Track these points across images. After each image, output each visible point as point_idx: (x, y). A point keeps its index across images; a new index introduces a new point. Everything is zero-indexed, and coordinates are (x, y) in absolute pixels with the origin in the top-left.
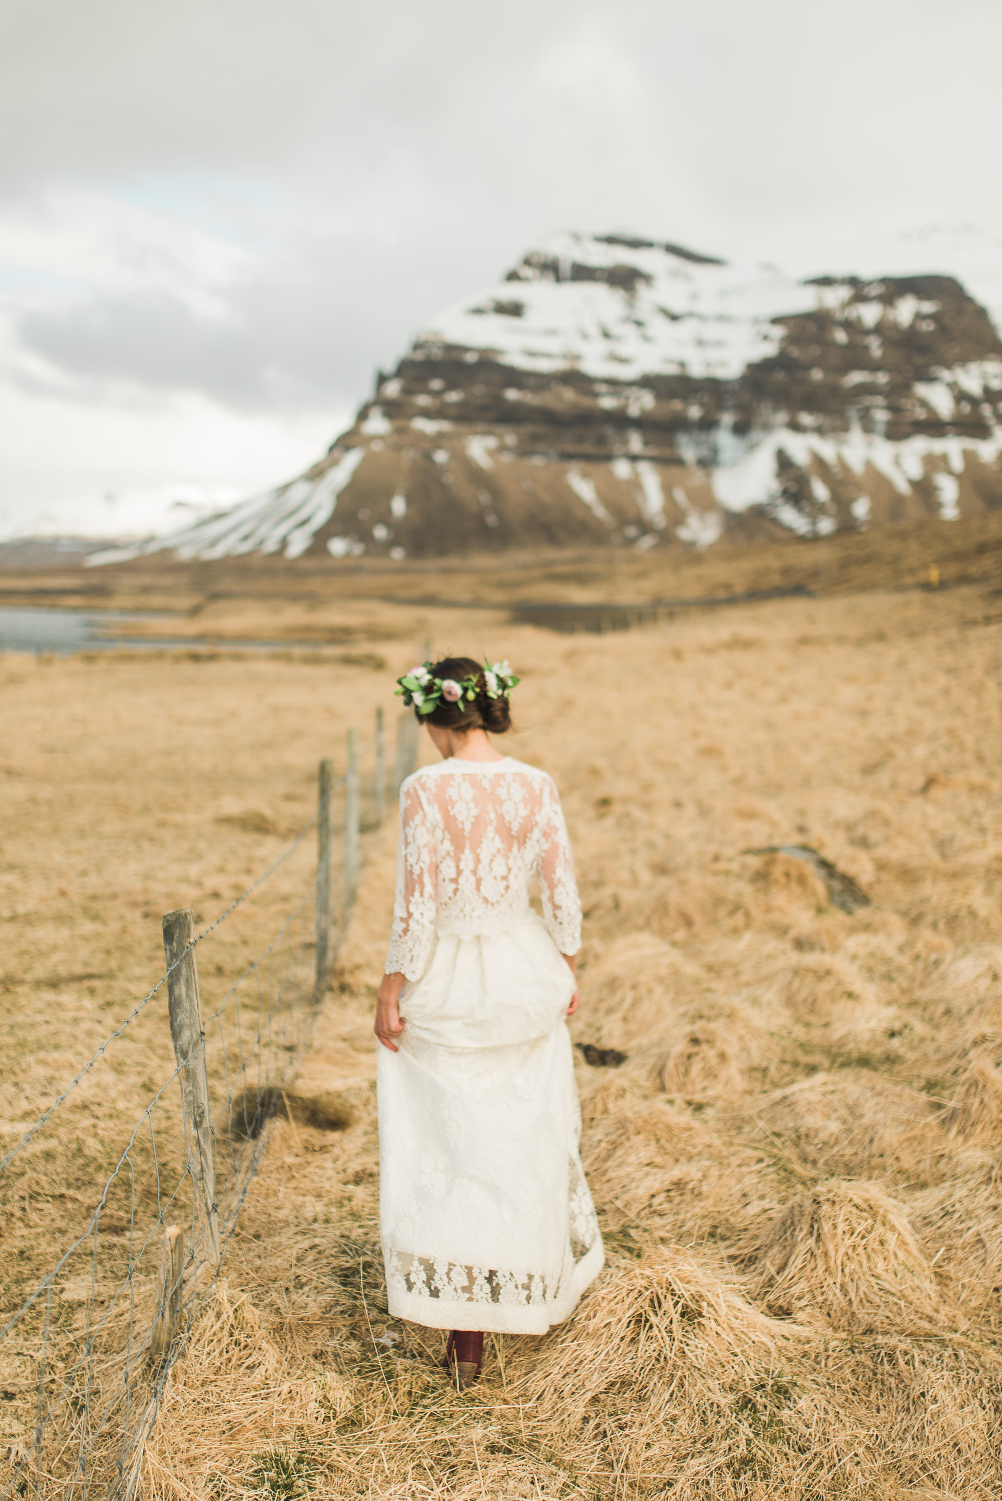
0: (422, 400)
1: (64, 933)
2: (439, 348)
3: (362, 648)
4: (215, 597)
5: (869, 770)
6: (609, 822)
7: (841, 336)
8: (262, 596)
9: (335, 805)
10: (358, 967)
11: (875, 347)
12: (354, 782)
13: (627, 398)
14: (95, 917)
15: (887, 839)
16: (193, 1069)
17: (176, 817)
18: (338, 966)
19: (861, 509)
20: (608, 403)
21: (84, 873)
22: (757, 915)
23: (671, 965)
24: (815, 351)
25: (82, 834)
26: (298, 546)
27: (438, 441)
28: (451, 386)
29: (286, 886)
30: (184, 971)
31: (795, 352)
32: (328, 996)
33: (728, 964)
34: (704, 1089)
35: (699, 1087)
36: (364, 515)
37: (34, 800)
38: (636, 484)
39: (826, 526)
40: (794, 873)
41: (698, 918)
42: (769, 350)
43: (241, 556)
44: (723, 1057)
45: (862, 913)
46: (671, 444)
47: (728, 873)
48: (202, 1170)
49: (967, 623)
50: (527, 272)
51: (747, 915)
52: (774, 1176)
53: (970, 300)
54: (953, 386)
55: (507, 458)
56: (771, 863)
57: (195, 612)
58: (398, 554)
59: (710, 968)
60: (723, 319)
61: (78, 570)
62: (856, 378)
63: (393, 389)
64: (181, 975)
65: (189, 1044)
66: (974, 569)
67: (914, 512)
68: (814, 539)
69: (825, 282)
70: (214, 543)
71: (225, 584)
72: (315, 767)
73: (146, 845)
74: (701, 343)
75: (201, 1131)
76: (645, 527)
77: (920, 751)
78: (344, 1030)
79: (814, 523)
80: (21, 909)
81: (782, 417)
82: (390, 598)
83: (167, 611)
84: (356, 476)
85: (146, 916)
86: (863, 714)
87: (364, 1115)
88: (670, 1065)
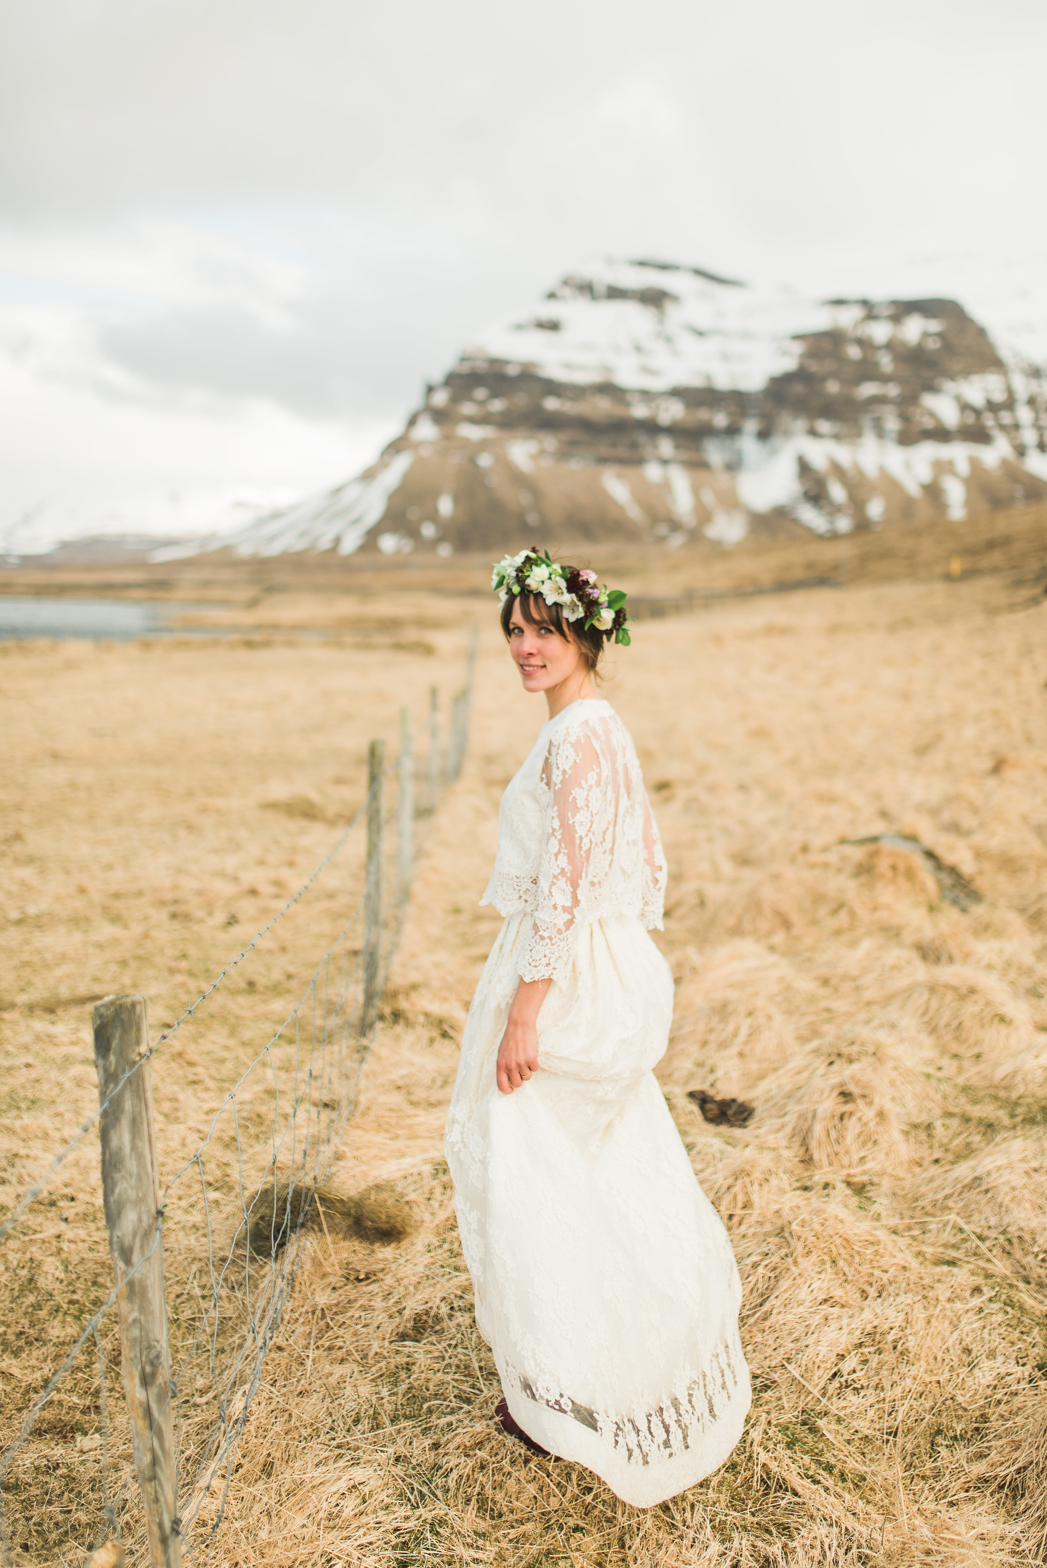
0: (468, 409)
1: (78, 937)
2: (485, 361)
3: (411, 635)
4: (271, 589)
5: (922, 751)
6: (676, 806)
7: (854, 352)
8: (319, 589)
9: (387, 788)
10: (414, 987)
11: (886, 362)
12: (408, 766)
13: (658, 408)
14: (115, 919)
15: (982, 825)
16: (141, 1281)
17: (219, 803)
18: (391, 986)
19: (875, 509)
20: (640, 411)
21: (109, 867)
22: (863, 913)
23: (781, 980)
24: (829, 365)
25: (118, 821)
26: (350, 543)
27: (484, 445)
28: (494, 395)
29: (332, 881)
30: (128, 1105)
31: (814, 367)
32: (379, 1025)
33: (846, 977)
34: (862, 1159)
35: (855, 1157)
36: (413, 514)
37: (73, 785)
38: (666, 486)
39: (844, 524)
40: (901, 867)
41: (795, 917)
42: (788, 364)
43: (298, 554)
44: (881, 1115)
45: (978, 910)
46: (698, 449)
47: (826, 866)
48: (155, 1462)
49: (992, 611)
50: (567, 291)
51: (852, 914)
52: (1000, 1317)
53: (971, 321)
54: (958, 398)
55: (547, 463)
56: (875, 854)
57: (252, 604)
58: (445, 551)
59: (825, 982)
60: (747, 335)
61: (141, 564)
62: (868, 390)
63: (440, 398)
64: (122, 1111)
65: (135, 1235)
66: (985, 562)
67: (924, 512)
68: (834, 536)
69: (839, 302)
70: (272, 539)
71: (282, 577)
72: (363, 748)
73: (182, 833)
74: (726, 357)
75: (154, 1391)
76: (675, 526)
77: (970, 732)
78: (397, 1074)
79: (832, 522)
80: (32, 910)
81: (800, 424)
82: (437, 590)
83: (225, 603)
84: (406, 479)
85: (174, 916)
86: (906, 696)
87: (427, 1217)
88: (818, 1129)
